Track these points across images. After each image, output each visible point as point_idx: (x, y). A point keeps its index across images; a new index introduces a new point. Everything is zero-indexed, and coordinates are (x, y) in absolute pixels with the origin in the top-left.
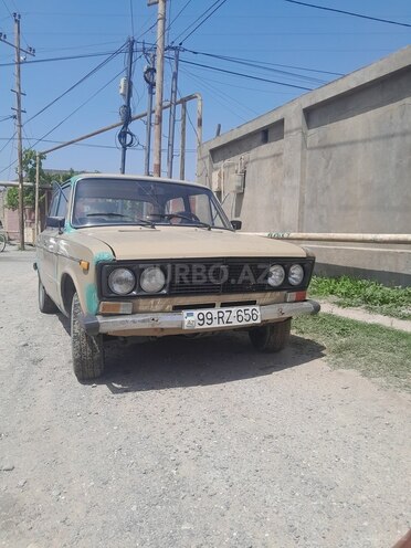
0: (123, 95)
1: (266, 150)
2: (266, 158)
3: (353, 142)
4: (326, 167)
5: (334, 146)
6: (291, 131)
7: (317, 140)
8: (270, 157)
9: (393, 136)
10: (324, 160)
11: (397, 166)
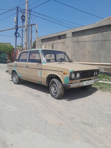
0: (16, 22)
1: (60, 41)
2: (60, 43)
3: (85, 41)
4: (78, 47)
5: (80, 42)
6: (68, 37)
7: (75, 40)
8: (61, 43)
9: (96, 41)
10: (77, 45)
11: (97, 48)
